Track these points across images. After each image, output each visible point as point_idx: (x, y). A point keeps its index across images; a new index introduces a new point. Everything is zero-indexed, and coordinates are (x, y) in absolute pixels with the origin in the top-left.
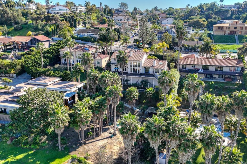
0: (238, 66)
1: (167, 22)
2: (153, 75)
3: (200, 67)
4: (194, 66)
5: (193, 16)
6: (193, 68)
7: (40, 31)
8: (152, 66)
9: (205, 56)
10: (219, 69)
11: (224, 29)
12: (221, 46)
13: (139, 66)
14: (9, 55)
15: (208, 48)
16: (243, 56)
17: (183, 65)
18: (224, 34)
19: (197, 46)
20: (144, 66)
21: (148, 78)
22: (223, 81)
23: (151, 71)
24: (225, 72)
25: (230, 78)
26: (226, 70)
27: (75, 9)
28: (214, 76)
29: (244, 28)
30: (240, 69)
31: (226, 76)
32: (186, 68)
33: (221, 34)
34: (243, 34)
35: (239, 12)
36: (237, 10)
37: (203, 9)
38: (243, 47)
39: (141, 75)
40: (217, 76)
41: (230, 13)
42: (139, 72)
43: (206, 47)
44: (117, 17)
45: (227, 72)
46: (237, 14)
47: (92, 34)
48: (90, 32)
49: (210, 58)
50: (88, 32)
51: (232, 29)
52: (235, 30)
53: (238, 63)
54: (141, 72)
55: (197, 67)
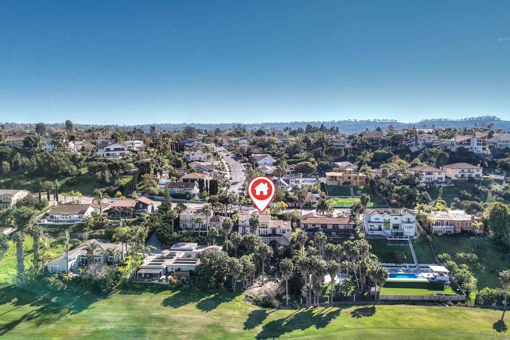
0: (350, 223)
1: (265, 162)
2: (280, 235)
3: (320, 226)
4: (314, 225)
5: (298, 154)
6: (314, 227)
7: (112, 187)
8: (279, 227)
9: (322, 214)
10: (335, 227)
11: (338, 179)
12: (336, 200)
13: (267, 228)
14: (119, 222)
15: (324, 207)
16: (355, 213)
17: (305, 224)
18: (339, 184)
19: (312, 202)
20: (272, 227)
21: (277, 238)
22: (340, 237)
23: (278, 232)
24: (340, 229)
25: (345, 235)
26: (341, 227)
27: (131, 146)
28: (332, 233)
29: (358, 178)
30: (352, 226)
31: (342, 233)
32: (307, 227)
33: (336, 184)
34: (358, 185)
35: (355, 150)
36: (352, 147)
37: (310, 141)
38: (354, 206)
39: (270, 235)
40: (334, 233)
41: (344, 153)
42: (266, 233)
43: (322, 205)
44: (193, 155)
45: (342, 229)
46: (353, 152)
47: (185, 189)
48: (182, 187)
49: (327, 216)
50: (180, 187)
51: (347, 179)
52: (349, 180)
53: (350, 221)
54: (268, 232)
55: (317, 226)
